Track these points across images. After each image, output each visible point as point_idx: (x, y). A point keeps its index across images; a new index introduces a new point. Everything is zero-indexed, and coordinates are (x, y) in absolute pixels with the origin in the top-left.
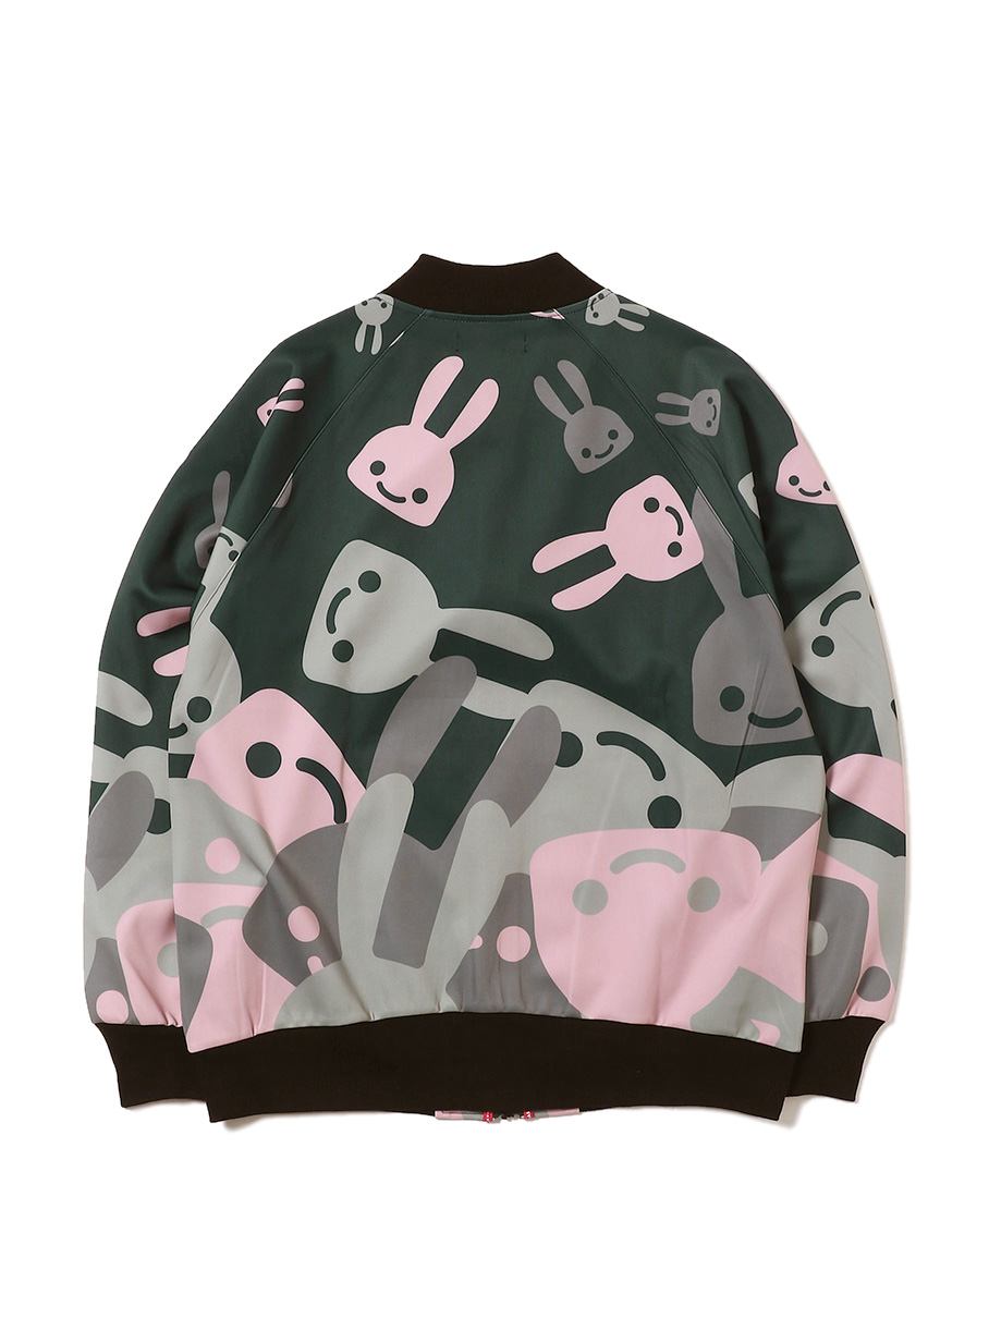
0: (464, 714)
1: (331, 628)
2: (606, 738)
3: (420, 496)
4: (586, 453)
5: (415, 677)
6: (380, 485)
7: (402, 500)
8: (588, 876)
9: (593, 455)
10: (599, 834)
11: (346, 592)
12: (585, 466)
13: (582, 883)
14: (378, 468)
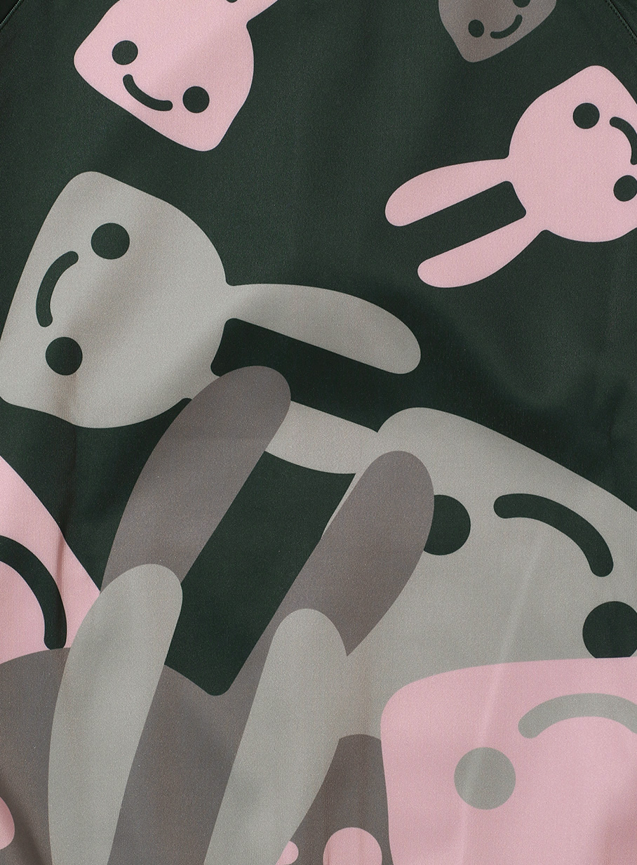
0: (270, 464)
1: (44, 317)
2: (509, 506)
3: (196, 100)
4: (476, 28)
5: (185, 402)
6: (129, 82)
7: (165, 106)
8: (481, 741)
9: (487, 32)
10: (498, 669)
11: (69, 259)
12: (475, 51)
13: (470, 753)
14: (125, 52)
